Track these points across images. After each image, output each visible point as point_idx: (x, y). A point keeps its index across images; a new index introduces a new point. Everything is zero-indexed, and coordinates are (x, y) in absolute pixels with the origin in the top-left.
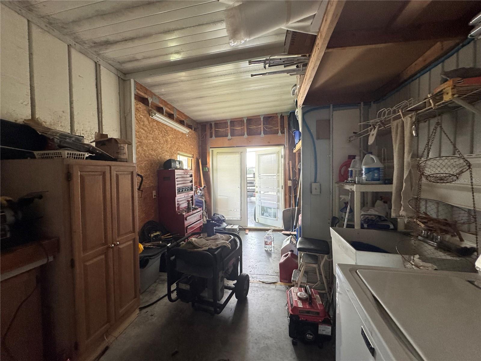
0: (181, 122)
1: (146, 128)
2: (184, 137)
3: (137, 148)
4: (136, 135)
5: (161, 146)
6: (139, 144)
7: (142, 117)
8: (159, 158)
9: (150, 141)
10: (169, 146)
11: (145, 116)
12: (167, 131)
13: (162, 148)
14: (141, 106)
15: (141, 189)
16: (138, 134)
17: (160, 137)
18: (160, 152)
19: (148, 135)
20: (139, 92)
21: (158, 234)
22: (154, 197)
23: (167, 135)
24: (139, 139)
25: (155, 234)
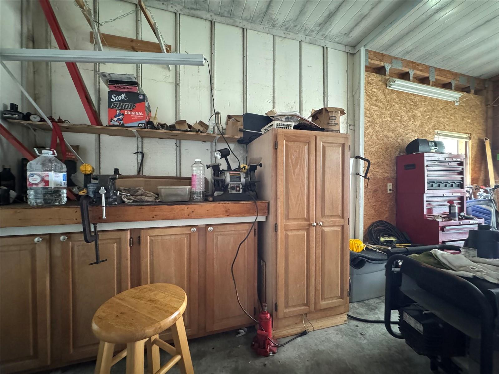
0: (447, 86)
1: (380, 104)
2: (451, 107)
3: (367, 128)
4: (366, 113)
5: (403, 124)
6: (369, 124)
7: (376, 90)
8: (399, 140)
9: (385, 119)
10: (418, 123)
11: (379, 89)
12: (415, 103)
13: (405, 127)
14: (375, 77)
15: (367, 177)
16: (369, 112)
17: (402, 112)
18: (402, 133)
19: (383, 111)
20: (373, 62)
21: (393, 240)
22: (389, 192)
23: (415, 107)
24: (370, 118)
25: (387, 239)
